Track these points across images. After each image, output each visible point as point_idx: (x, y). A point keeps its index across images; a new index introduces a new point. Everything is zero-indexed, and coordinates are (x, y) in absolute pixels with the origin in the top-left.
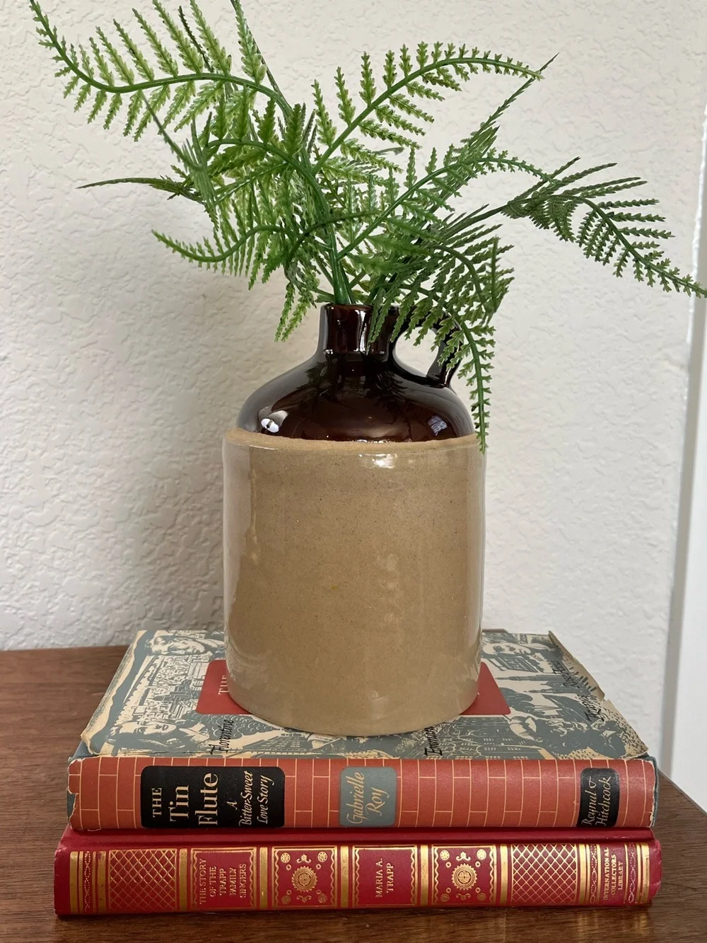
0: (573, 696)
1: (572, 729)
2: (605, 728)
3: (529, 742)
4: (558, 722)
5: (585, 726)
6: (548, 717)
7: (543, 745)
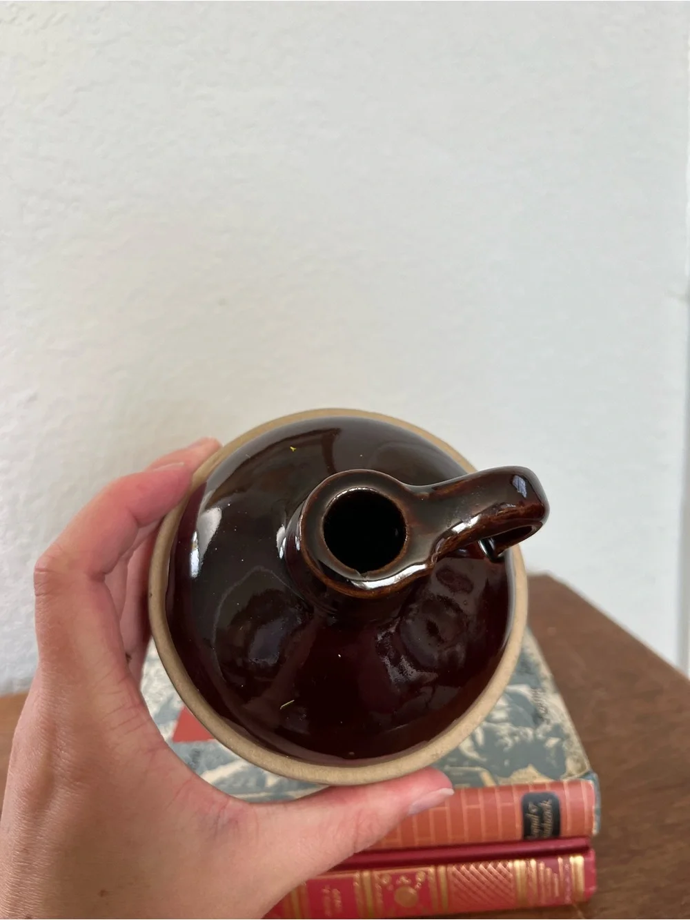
0: (524, 690)
1: (517, 738)
2: (548, 735)
3: (474, 763)
4: (504, 729)
5: (530, 732)
6: (497, 722)
7: (486, 766)
